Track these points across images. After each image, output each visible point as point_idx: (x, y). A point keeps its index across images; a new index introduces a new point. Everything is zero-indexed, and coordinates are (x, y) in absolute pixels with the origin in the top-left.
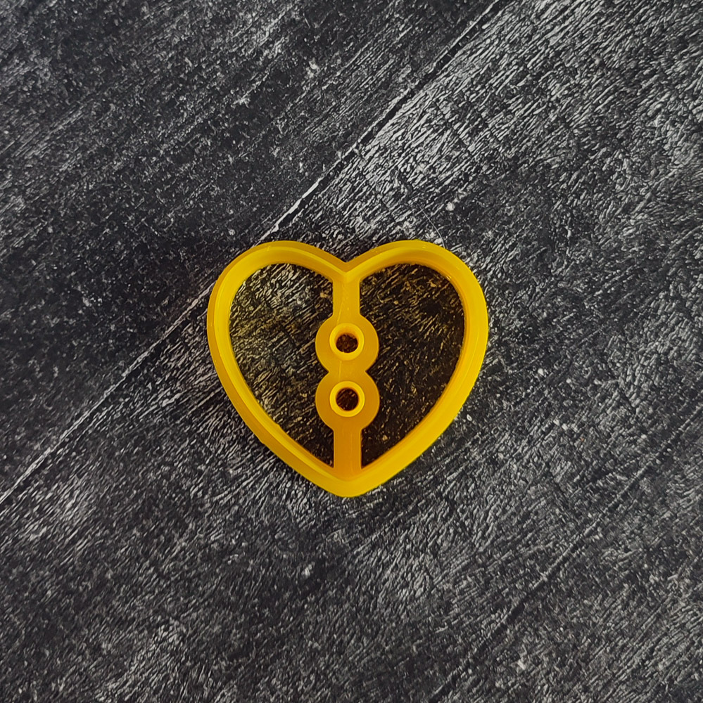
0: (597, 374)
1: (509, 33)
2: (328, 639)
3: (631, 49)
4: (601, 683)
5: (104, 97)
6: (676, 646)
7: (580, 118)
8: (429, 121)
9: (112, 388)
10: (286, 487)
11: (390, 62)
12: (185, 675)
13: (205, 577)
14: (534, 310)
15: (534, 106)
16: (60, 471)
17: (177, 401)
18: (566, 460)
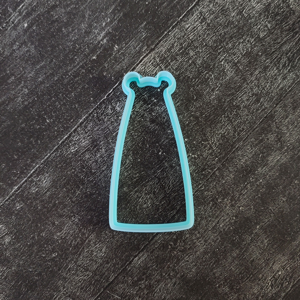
0: (203, 140)
1: (177, 35)
2: (123, 219)
3: (215, 40)
4: (203, 231)
5: (51, 57)
6: (226, 220)
7: (199, 62)
8: (152, 63)
9: (56, 147)
11: (140, 45)
12: (80, 231)
13: (86, 202)
14: (184, 121)
15: (185, 58)
16: (42, 171)
17: (76, 150)
18: (193, 166)
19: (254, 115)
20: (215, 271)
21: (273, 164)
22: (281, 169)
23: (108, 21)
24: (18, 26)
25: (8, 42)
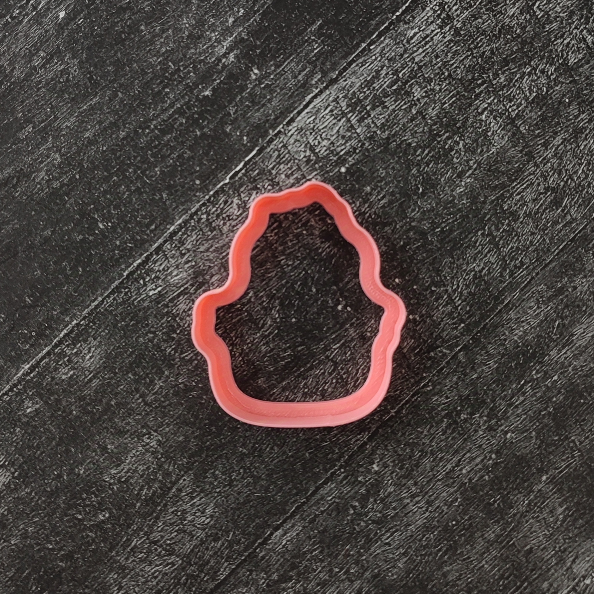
0: (433, 283)
1: (388, 52)
2: (253, 447)
3: (470, 66)
4: (425, 480)
6: (475, 458)
7: (432, 112)
8: (331, 111)
9: (117, 283)
11: (307, 70)
13: (176, 405)
14: (395, 239)
15: (402, 103)
16: (82, 335)
17: (159, 292)
18: (411, 338)
19: (547, 234)
20: (446, 569)
21: (582, 343)
23: (240, 14)
24: (44, 15)
25: (21, 49)
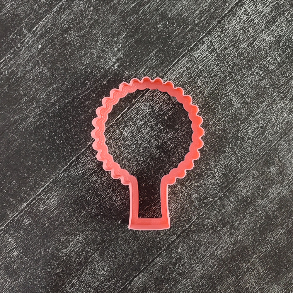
0: (206, 169)
1: (186, 64)
2: (125, 241)
3: (224, 71)
4: (202, 256)
5: (63, 80)
6: (224, 247)
7: (207, 92)
9: (65, 167)
10: (114, 198)
11: (150, 72)
12: (84, 249)
13: (91, 222)
15: (193, 88)
16: (50, 191)
17: (84, 172)
18: (196, 194)
19: (257, 148)
21: (273, 196)
22: (280, 201)
23: (120, 47)
24: (32, 47)
25: (21, 62)
